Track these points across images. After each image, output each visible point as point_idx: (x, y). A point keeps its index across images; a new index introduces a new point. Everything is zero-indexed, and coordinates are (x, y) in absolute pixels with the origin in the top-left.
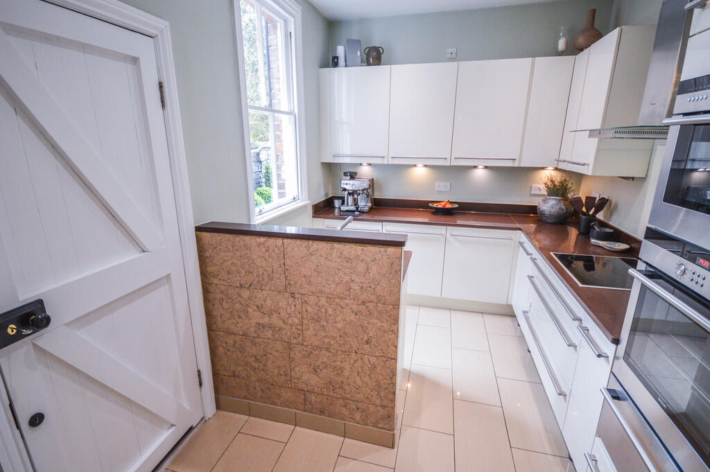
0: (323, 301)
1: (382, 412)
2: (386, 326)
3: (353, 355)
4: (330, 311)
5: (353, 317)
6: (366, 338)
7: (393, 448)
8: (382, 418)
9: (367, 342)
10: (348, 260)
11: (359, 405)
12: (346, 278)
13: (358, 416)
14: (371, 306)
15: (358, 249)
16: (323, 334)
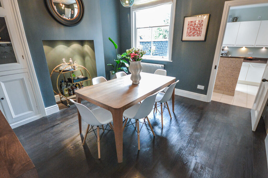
0: (225, 68)
1: (233, 89)
2: (237, 73)
3: (229, 78)
4: (226, 70)
5: (230, 71)
6: (232, 75)
7: (233, 96)
8: (232, 90)
9: (232, 76)
10: (232, 61)
11: (228, 88)
12: (231, 64)
13: (227, 90)
14: (235, 69)
15: (234, 59)
16: (223, 74)
